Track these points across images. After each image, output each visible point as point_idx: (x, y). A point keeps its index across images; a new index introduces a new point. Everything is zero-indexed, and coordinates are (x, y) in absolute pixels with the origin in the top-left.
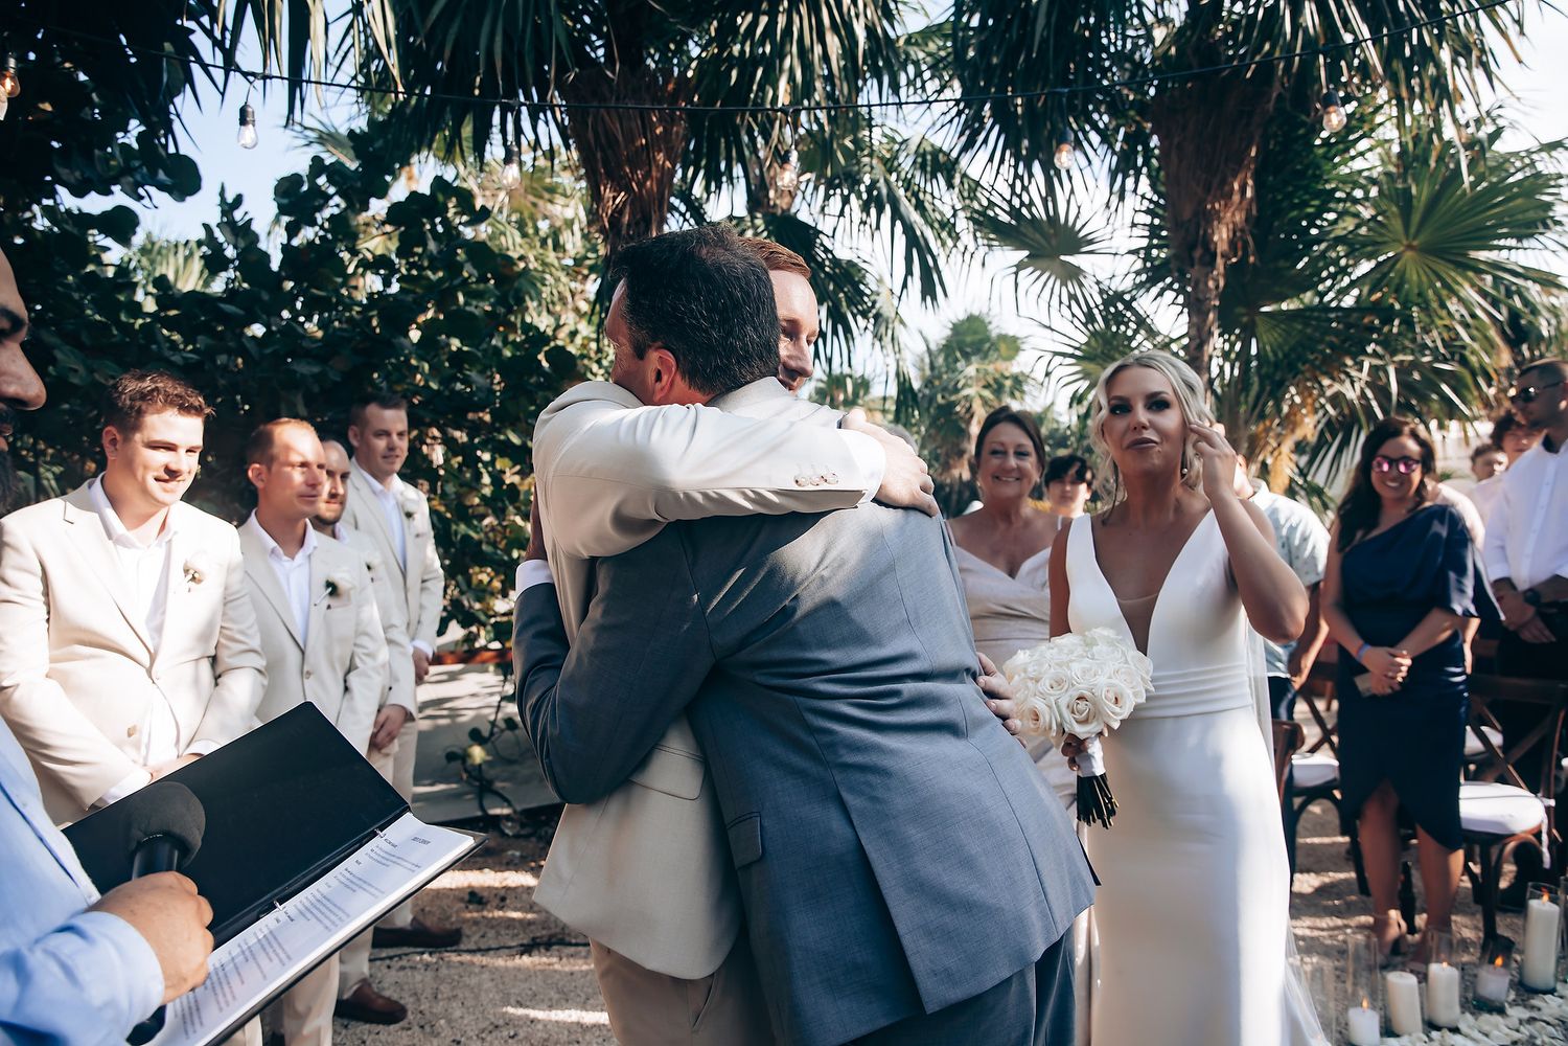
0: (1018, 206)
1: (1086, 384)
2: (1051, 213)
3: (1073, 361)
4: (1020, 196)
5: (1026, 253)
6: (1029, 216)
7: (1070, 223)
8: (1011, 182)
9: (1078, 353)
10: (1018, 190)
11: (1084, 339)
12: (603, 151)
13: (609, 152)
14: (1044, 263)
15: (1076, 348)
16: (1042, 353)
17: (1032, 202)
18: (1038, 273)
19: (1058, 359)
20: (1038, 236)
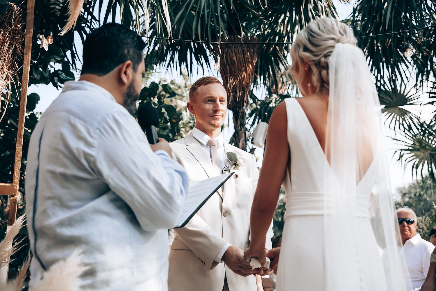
0: (379, 85)
1: (418, 160)
2: (393, 87)
3: (409, 152)
4: (380, 81)
5: (384, 106)
6: (384, 89)
7: (402, 92)
8: (376, 75)
9: (410, 148)
10: (379, 79)
11: (412, 143)
12: (229, 65)
13: (232, 66)
14: (392, 109)
15: (409, 147)
16: (396, 150)
17: (385, 83)
18: (389, 114)
19: (403, 152)
20: (388, 98)
